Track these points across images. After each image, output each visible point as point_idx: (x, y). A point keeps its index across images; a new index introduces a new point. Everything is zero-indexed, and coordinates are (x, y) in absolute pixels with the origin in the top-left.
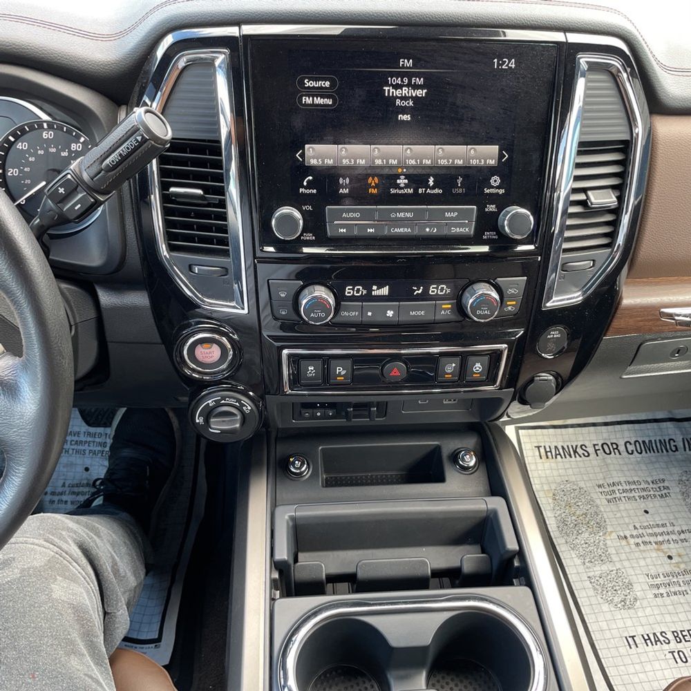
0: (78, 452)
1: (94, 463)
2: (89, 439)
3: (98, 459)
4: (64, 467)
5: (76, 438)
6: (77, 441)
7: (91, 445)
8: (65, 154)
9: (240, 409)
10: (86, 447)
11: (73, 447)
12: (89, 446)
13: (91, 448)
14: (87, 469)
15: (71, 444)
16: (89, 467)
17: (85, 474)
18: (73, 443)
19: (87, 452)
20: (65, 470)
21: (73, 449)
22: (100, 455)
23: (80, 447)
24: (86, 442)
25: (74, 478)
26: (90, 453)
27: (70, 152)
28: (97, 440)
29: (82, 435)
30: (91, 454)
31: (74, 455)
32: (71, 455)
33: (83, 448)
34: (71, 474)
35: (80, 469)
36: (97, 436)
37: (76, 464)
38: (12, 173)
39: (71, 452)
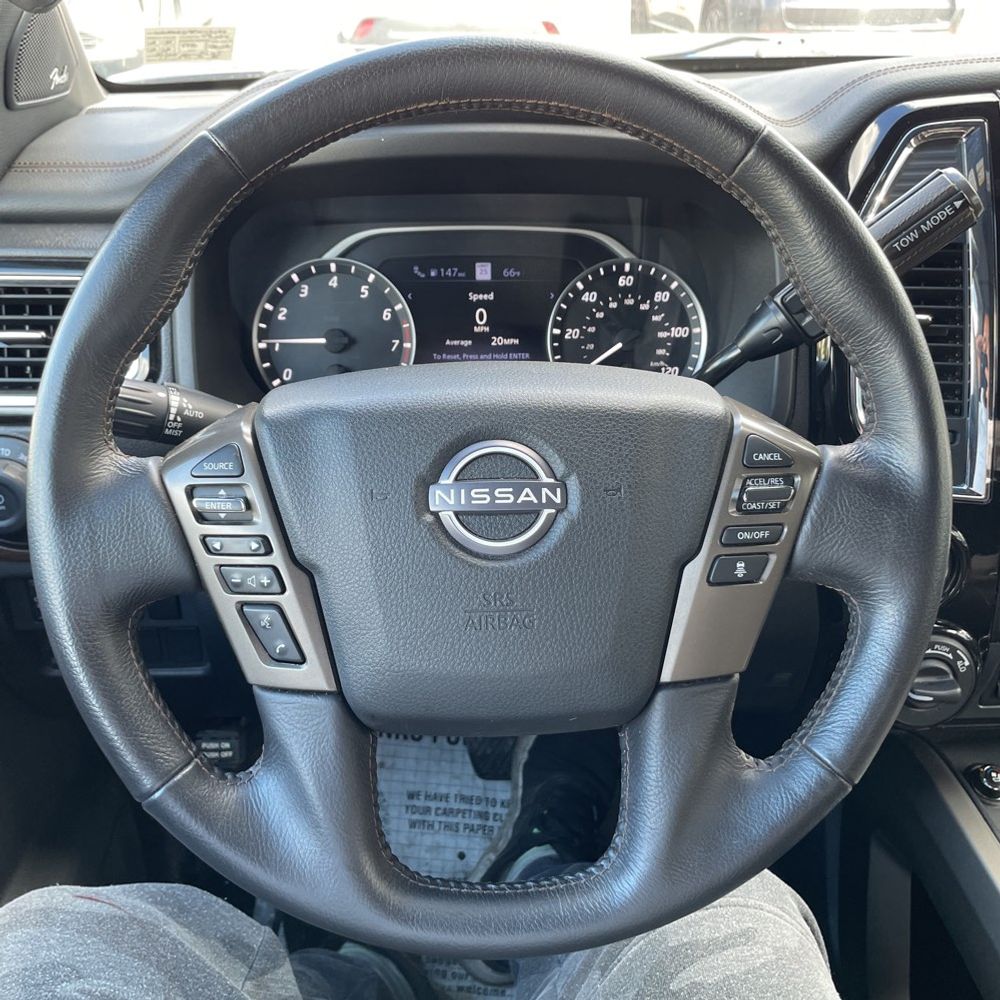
0: (448, 826)
1: (472, 845)
2: (463, 806)
3: (477, 839)
4: (427, 851)
5: (443, 805)
6: (445, 809)
7: (467, 815)
8: (645, 307)
9: (951, 665)
10: (458, 819)
11: (440, 819)
12: (464, 817)
13: (467, 821)
14: (462, 856)
15: (437, 814)
16: (466, 852)
17: (460, 864)
18: (440, 812)
19: (461, 827)
20: (428, 856)
21: (440, 822)
22: (480, 832)
23: (452, 820)
24: (459, 811)
25: (443, 869)
26: (465, 828)
27: (653, 304)
28: (476, 808)
29: (452, 800)
30: (467, 831)
31: (442, 831)
32: (438, 832)
33: (455, 820)
34: (438, 863)
35: (450, 856)
36: (474, 802)
37: (444, 847)
38: (571, 335)
39: (437, 826)
